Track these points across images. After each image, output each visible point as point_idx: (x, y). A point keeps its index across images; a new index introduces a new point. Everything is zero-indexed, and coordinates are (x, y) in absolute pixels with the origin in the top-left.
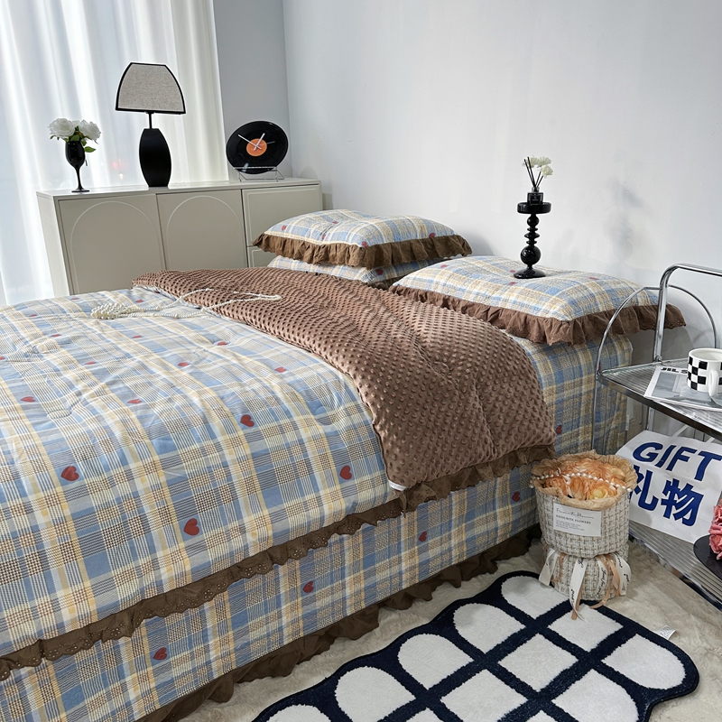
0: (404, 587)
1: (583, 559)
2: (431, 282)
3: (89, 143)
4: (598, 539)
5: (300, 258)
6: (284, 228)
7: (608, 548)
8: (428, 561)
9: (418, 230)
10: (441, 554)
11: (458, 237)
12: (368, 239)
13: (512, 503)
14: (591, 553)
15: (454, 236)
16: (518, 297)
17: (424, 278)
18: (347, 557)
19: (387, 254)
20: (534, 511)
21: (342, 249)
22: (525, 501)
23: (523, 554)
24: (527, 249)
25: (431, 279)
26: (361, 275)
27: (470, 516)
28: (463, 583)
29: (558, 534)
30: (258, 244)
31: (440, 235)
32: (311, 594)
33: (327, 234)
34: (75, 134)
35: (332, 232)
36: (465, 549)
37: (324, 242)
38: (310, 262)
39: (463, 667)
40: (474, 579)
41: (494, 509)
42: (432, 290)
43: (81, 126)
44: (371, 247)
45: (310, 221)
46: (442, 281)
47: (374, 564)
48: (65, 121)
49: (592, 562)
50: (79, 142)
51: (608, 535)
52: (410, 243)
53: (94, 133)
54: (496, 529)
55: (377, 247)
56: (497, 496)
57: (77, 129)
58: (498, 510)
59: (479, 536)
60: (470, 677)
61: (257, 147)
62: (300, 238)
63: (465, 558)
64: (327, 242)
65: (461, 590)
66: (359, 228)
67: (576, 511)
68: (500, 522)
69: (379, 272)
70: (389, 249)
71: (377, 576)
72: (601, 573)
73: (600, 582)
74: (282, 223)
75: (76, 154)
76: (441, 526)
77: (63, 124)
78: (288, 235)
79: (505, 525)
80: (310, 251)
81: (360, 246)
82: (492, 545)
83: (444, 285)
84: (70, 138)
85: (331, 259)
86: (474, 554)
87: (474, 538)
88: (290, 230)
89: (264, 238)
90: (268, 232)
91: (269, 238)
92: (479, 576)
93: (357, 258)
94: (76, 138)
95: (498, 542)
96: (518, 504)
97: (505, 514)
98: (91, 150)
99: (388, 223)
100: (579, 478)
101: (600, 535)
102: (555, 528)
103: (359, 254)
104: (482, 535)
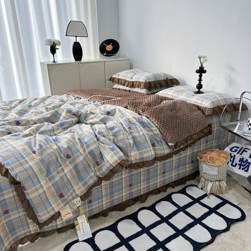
0: (158, 187)
1: (212, 181)
2: (167, 94)
3: (57, 47)
4: (217, 175)
5: (124, 85)
6: (119, 75)
7: (220, 178)
8: (165, 180)
9: (163, 77)
10: (169, 178)
11: (175, 79)
12: (147, 80)
13: (191, 164)
14: (214, 179)
15: (174, 79)
16: (195, 100)
17: (165, 93)
18: (142, 178)
19: (153, 85)
20: (198, 166)
21: (138, 83)
22: (195, 163)
23: (194, 179)
24: (198, 84)
25: (167, 93)
26: (144, 91)
27: (178, 167)
28: (175, 187)
29: (204, 173)
30: (110, 80)
31: (170, 78)
32: (131, 187)
33: (133, 78)
34: (53, 44)
35: (135, 77)
36: (176, 177)
37: (132, 80)
38: (127, 86)
39: (175, 211)
40: (179, 186)
41: (186, 165)
42: (167, 97)
43: (55, 41)
44: (148, 82)
45: (127, 73)
46: (171, 94)
47: (149, 180)
48: (50, 40)
49: (214, 182)
50: (54, 46)
51: (220, 174)
52: (160, 81)
53: (59, 43)
54: (186, 171)
55: (150, 82)
56: (187, 161)
57: (54, 42)
58: (187, 166)
59: (181, 173)
60: (177, 214)
61: (109, 48)
62: (124, 78)
63: (176, 180)
64: (133, 80)
65: (175, 189)
66: (144, 76)
67: (210, 167)
68: (187, 169)
69: (150, 90)
70: (153, 83)
71: (150, 183)
72: (217, 186)
73: (217, 188)
74: (118, 74)
75: (53, 50)
76: (170, 169)
77: (50, 41)
78: (120, 77)
79: (189, 170)
80: (127, 83)
81: (144, 82)
82: (185, 176)
83: (171, 95)
84: (52, 45)
85: (134, 86)
86: (179, 179)
87: (179, 174)
88: (121, 76)
89: (112, 78)
90: (113, 76)
91: (114, 78)
92: (180, 185)
93: (143, 86)
94: (54, 45)
95: (186, 175)
96: (193, 164)
97: (189, 167)
98: (58, 49)
99: (153, 74)
100: (212, 157)
101: (217, 174)
102: (204, 171)
103: (144, 84)
104: (182, 173)
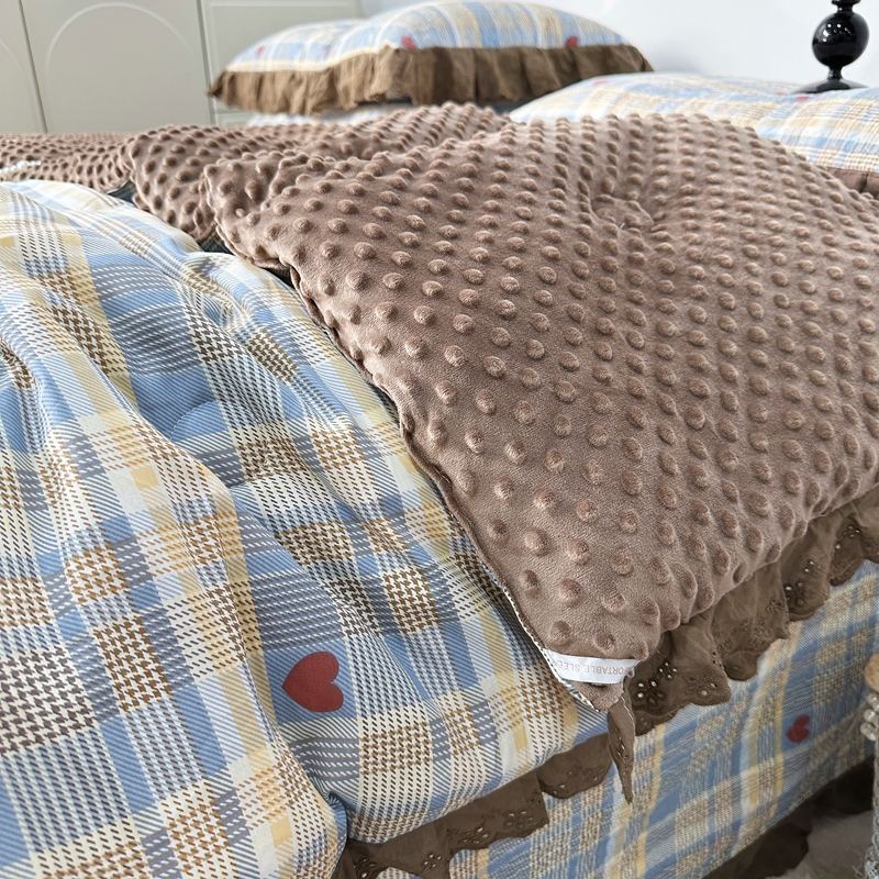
5: (285, 107)
6: (261, 50)
9: (541, 27)
12: (418, 32)
13: (785, 749)
19: (464, 73)
21: (362, 66)
22: (821, 739)
31: (590, 44)
33: (336, 45)
37: (328, 62)
41: (735, 771)
44: (424, 52)
52: (519, 53)
54: (736, 826)
55: (439, 52)
56: (746, 736)
58: (744, 775)
59: (684, 854)
62: (288, 66)
64: (334, 59)
68: (748, 806)
70: (470, 61)
78: (267, 64)
79: (760, 811)
80: (302, 89)
81: (395, 47)
82: (718, 861)
87: (669, 862)
88: (270, 57)
89: (227, 79)
91: (233, 78)
95: (733, 853)
96: (803, 748)
97: (765, 781)
99: (470, 5)
104: (696, 848)
